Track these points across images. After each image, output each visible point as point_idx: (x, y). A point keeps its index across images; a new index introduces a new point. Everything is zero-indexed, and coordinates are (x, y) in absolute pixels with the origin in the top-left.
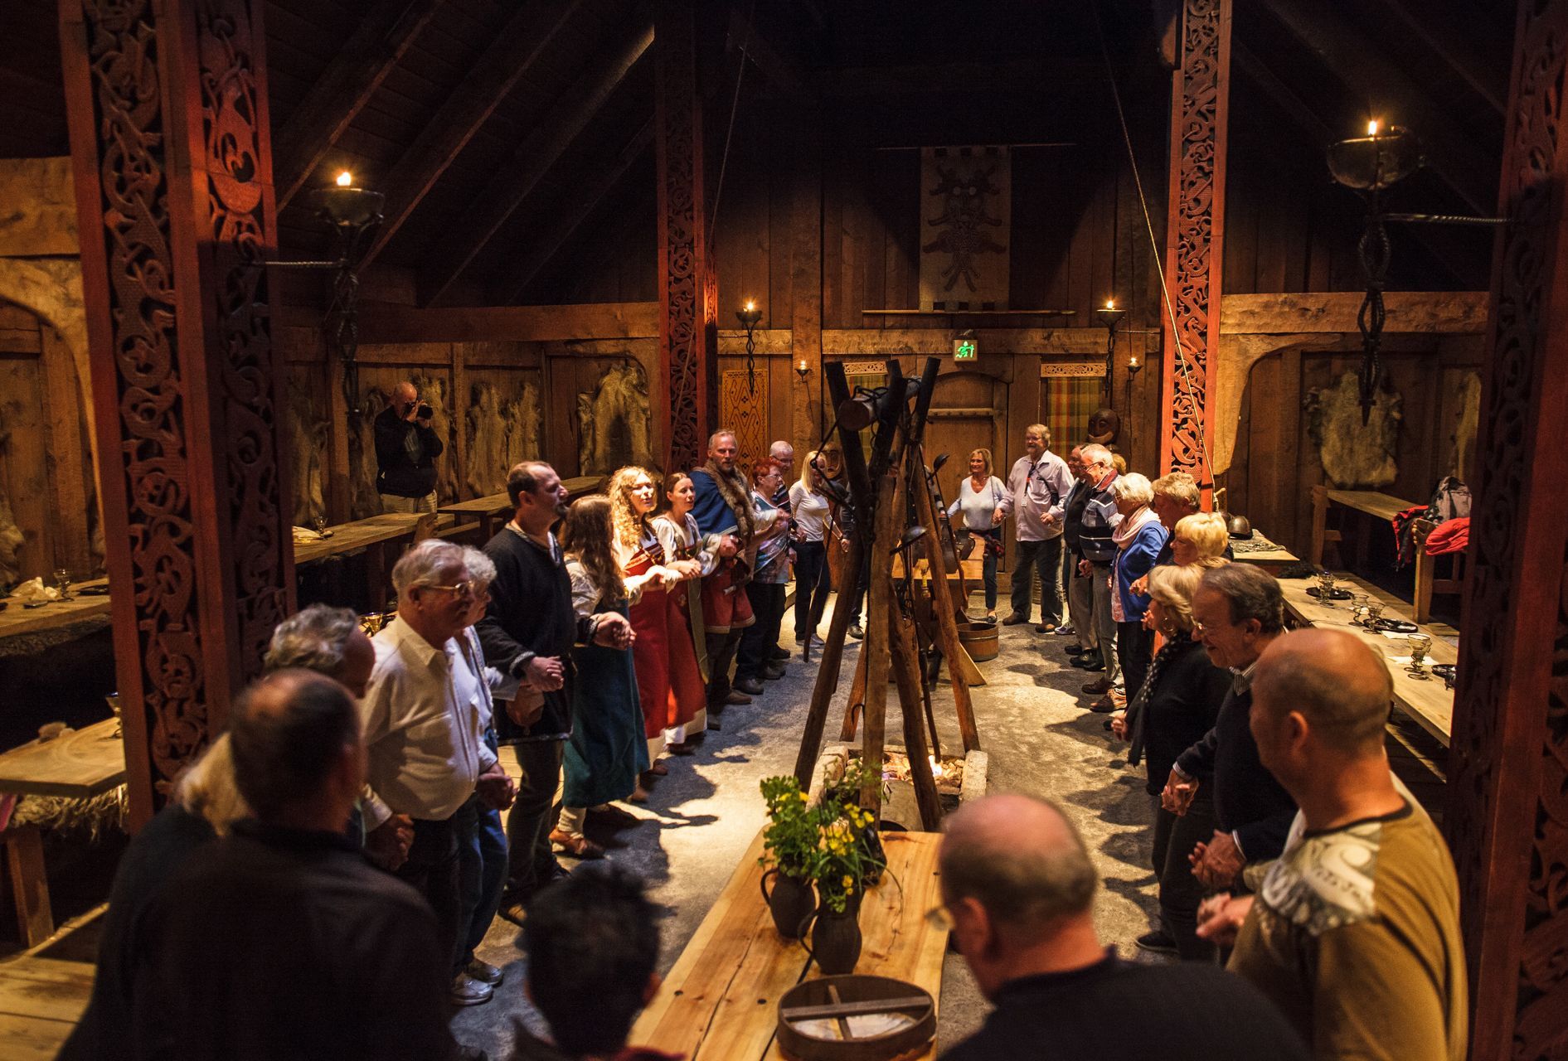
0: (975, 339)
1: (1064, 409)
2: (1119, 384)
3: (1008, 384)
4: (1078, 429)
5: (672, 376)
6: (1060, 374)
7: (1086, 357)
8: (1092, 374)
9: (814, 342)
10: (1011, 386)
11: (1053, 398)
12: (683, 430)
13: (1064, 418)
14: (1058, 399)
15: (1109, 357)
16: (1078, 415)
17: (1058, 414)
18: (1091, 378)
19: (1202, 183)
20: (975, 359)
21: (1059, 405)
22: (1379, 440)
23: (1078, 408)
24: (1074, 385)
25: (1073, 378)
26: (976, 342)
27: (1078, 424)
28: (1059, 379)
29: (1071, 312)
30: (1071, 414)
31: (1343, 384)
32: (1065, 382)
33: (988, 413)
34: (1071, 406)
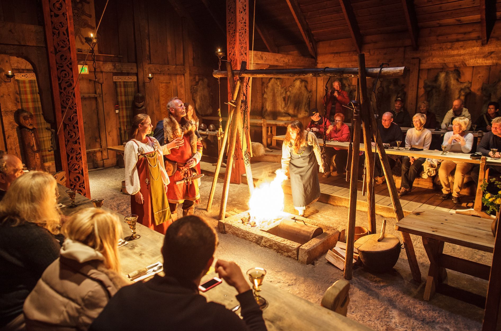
0: (86, 65)
1: (123, 93)
2: (141, 84)
3: (101, 84)
4: (128, 101)
5: (58, 69)
6: (120, 80)
7: (128, 74)
8: (131, 80)
9: (7, 62)
10: (103, 84)
11: (119, 89)
12: (67, 99)
13: (123, 97)
14: (121, 90)
15: (137, 74)
16: (128, 96)
17: (121, 96)
18: (131, 82)
19: (244, 12)
20: (88, 73)
21: (121, 92)
22: (208, 101)
23: (128, 93)
24: (126, 85)
25: (124, 82)
26: (87, 66)
27: (128, 99)
28: (120, 82)
29: (122, 56)
30: (125, 95)
31: (199, 84)
32: (122, 83)
33: (95, 96)
34: (125, 92)
